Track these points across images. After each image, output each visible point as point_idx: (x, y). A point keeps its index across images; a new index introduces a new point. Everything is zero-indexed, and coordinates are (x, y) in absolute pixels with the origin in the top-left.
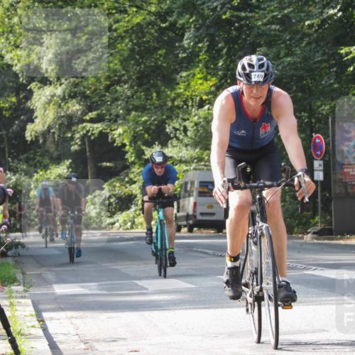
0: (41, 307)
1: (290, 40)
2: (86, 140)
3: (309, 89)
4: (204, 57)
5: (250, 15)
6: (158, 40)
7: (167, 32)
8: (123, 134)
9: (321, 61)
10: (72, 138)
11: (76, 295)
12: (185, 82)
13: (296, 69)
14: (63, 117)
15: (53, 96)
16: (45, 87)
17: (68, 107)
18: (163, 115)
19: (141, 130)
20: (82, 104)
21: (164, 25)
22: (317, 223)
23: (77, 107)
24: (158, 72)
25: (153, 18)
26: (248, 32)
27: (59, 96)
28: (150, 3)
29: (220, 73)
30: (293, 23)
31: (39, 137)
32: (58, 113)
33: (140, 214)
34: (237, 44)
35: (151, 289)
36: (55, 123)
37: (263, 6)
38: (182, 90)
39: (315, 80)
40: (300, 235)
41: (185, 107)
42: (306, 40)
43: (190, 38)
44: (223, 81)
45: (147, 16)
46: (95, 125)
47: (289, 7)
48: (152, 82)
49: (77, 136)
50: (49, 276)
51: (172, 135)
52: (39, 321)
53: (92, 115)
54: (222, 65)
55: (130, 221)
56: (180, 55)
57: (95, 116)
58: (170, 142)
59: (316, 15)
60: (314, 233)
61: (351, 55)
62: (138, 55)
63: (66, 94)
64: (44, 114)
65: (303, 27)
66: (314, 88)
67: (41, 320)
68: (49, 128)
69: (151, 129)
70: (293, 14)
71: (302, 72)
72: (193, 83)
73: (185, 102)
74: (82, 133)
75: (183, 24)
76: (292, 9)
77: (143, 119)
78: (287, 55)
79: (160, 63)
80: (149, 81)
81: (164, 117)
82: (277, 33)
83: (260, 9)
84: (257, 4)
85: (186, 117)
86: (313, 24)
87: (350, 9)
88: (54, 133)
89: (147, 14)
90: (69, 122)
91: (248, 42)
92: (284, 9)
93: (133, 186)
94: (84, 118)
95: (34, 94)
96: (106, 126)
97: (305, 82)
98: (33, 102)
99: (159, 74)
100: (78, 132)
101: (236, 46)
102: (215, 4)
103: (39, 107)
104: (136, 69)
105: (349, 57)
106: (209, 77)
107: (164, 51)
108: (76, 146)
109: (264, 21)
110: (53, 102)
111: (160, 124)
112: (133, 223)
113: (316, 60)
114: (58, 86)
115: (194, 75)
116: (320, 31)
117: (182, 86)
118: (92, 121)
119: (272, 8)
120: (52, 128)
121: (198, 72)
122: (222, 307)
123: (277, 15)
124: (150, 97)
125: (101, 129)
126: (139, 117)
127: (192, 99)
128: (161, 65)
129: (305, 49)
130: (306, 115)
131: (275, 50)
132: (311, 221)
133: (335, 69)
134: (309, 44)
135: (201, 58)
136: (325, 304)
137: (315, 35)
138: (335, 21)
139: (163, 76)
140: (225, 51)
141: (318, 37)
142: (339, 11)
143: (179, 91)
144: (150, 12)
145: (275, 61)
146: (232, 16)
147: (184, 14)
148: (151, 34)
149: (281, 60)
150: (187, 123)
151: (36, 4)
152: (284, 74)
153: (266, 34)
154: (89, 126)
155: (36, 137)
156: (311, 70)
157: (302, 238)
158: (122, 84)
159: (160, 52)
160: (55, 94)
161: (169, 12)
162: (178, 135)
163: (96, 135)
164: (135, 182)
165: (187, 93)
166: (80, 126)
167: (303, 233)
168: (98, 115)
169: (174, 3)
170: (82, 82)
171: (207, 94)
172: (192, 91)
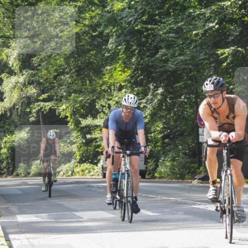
0: (8, 231)
1: (182, 44)
2: (40, 114)
3: (196, 78)
4: (123, 56)
5: (155, 27)
6: (90, 44)
7: (97, 38)
8: (66, 109)
9: (204, 59)
10: (30, 112)
11: (32, 222)
12: (109, 73)
13: (186, 64)
14: (24, 97)
15: (16, 83)
16: (12, 77)
17: (28, 91)
18: (93, 96)
19: (79, 107)
20: (37, 88)
21: (95, 34)
22: (201, 172)
23: (34, 91)
24: (90, 66)
25: (87, 29)
26: (153, 39)
27: (22, 83)
28: (85, 19)
29: (133, 67)
30: (184, 33)
31: (7, 111)
32: (20, 95)
33: (77, 166)
34: (146, 46)
35: (85, 218)
36: (19, 102)
37: (163, 21)
38: (107, 79)
39: (200, 72)
40: (189, 180)
41: (109, 90)
42: (194, 44)
43: (113, 43)
44: (136, 72)
45: (83, 28)
46: (47, 104)
47: (181, 21)
48: (86, 73)
49: (34, 111)
50: (14, 209)
51: (100, 110)
52: (7, 241)
53: (45, 96)
54: (135, 61)
55: (71, 170)
56: (106, 55)
57: (46, 97)
58: (99, 115)
59: (200, 27)
60: (199, 179)
61: (225, 55)
62: (76, 54)
63: (26, 82)
64: (11, 96)
65: (191, 36)
66: (199, 78)
67: (8, 240)
68: (15, 105)
69: (85, 106)
70: (184, 27)
71: (190, 66)
72: (114, 74)
73: (109, 87)
74: (37, 109)
75: (108, 33)
76: (183, 23)
77: (80, 99)
78: (180, 55)
79: (92, 60)
80: (84, 72)
81: (95, 97)
82: (173, 39)
83: (162, 23)
84: (159, 19)
85: (110, 98)
86: (198, 33)
87: (224, 23)
88: (18, 109)
89: (83, 26)
90: (29, 101)
91: (153, 45)
92: (178, 23)
93: (73, 146)
94: (39, 98)
95: (4, 82)
96: (54, 104)
97: (192, 74)
98: (3, 87)
99: (91, 68)
100: (35, 108)
101: (145, 48)
102: (130, 19)
103: (7, 91)
104: (75, 64)
105: (223, 56)
106: (126, 69)
107: (95, 52)
108: (33, 118)
109: (165, 31)
110: (17, 87)
111: (92, 103)
112: (73, 172)
113: (200, 58)
114: (20, 76)
115: (116, 69)
116: (203, 38)
117: (107, 76)
118: (44, 100)
119: (170, 22)
120: (16, 106)
121: (118, 66)
122: (135, 231)
123: (173, 27)
124: (84, 84)
125: (50, 106)
126: (77, 97)
127: (114, 85)
128: (92, 62)
129: (193, 51)
130: (193, 96)
131: (172, 51)
132: (197, 170)
133: (213, 65)
134: (195, 47)
135: (120, 56)
136: (207, 229)
137: (200, 41)
138: (214, 32)
139: (94, 70)
140: (137, 51)
141: (202, 42)
142: (216, 24)
143: (105, 80)
144: (85, 24)
145: (172, 59)
146: (142, 28)
147: (109, 26)
148: (85, 39)
149: (176, 58)
150: (110, 102)
151: (6, 19)
152: (178, 68)
153: (165, 40)
154: (42, 104)
155: (5, 111)
156: (197, 65)
157: (191, 182)
158: (65, 75)
159: (92, 52)
160: (19, 82)
161: (98, 25)
162: (104, 110)
163: (47, 111)
164: (74, 143)
165: (111, 81)
166: (36, 104)
167: (192, 179)
168: (48, 96)
169: (102, 19)
170: (37, 73)
171: (125, 81)
172: (115, 80)
